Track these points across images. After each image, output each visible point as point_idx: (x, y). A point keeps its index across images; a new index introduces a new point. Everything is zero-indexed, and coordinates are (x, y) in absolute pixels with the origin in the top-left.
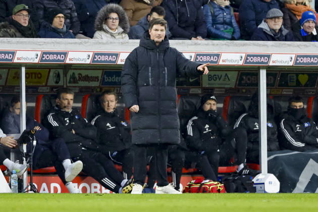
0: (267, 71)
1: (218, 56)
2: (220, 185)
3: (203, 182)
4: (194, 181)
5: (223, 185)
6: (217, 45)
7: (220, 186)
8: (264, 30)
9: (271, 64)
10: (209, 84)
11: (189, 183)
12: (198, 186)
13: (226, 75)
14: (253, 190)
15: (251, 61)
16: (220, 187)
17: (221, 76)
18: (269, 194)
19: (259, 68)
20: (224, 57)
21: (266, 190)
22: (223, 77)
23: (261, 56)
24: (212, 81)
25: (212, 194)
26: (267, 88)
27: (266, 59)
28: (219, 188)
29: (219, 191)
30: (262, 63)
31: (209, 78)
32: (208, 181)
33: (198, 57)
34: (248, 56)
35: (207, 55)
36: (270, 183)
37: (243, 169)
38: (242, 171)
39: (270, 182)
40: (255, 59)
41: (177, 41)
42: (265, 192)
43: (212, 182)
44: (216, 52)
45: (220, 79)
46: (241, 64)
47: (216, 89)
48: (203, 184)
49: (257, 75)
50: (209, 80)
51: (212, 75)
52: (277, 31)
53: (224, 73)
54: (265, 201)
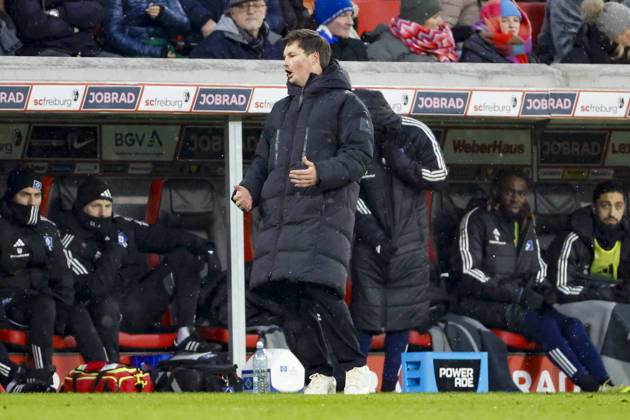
0: (243, 124)
1: (136, 91)
2: (141, 375)
3: (104, 369)
4: (85, 366)
5: (147, 374)
6: (134, 67)
7: (142, 377)
8: (227, 35)
9: (252, 109)
10: (118, 154)
11: (73, 371)
12: (93, 377)
13: (154, 133)
14: (241, 385)
15: (209, 103)
16: (141, 379)
17: (143, 136)
18: (285, 393)
19: (226, 119)
20: (149, 93)
21: (274, 385)
22: (147, 139)
23: (230, 92)
24: (124, 148)
25: (125, 396)
26: (244, 163)
27: (242, 99)
28: (139, 382)
29: (139, 389)
30: (234, 106)
31: (116, 140)
32: (114, 366)
33: (92, 94)
34: (203, 91)
35: (111, 90)
36: (283, 369)
37: (188, 340)
38: (185, 343)
40: (218, 100)
41: (46, 58)
42: (273, 390)
43: (124, 369)
44: (130, 83)
45: (140, 144)
46: (188, 110)
47: (132, 165)
48: (104, 373)
49: (222, 134)
50: (117, 145)
51: (124, 134)
52: (255, 34)
53: (148, 130)
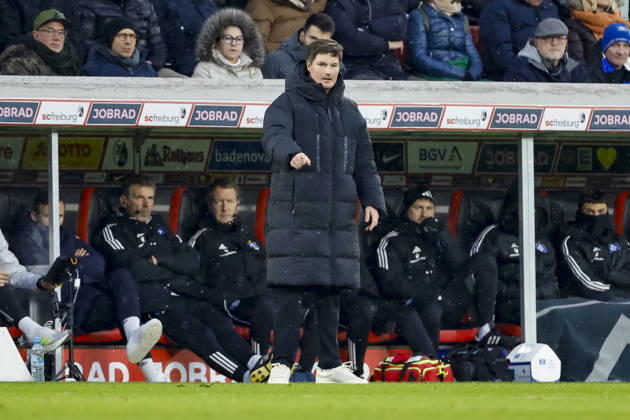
0: (535, 141)
1: (439, 111)
2: (442, 366)
3: (409, 361)
4: (392, 358)
5: (448, 365)
6: (437, 89)
7: (443, 368)
8: (530, 61)
9: (543, 127)
10: (421, 167)
11: (380, 363)
12: (399, 368)
13: (455, 148)
14: (510, 376)
15: (504, 122)
16: (443, 369)
17: (445, 151)
18: (540, 383)
19: (520, 136)
20: (450, 113)
21: (534, 376)
22: (449, 152)
23: (523, 112)
24: (428, 162)
25: (427, 385)
26: (535, 176)
27: (534, 118)
28: (441, 372)
29: (441, 378)
30: (526, 125)
31: (421, 155)
33: (399, 113)
34: (498, 111)
35: (416, 110)
36: (543, 362)
37: (489, 335)
38: (486, 338)
39: (541, 360)
40: (512, 119)
41: (357, 82)
42: (532, 380)
43: (428, 361)
44: (434, 104)
45: (442, 158)
46: (485, 128)
47: (435, 177)
48: (410, 364)
49: (516, 150)
50: (421, 159)
51: (428, 150)
52: (556, 63)
53: (449, 146)
54: (532, 397)
